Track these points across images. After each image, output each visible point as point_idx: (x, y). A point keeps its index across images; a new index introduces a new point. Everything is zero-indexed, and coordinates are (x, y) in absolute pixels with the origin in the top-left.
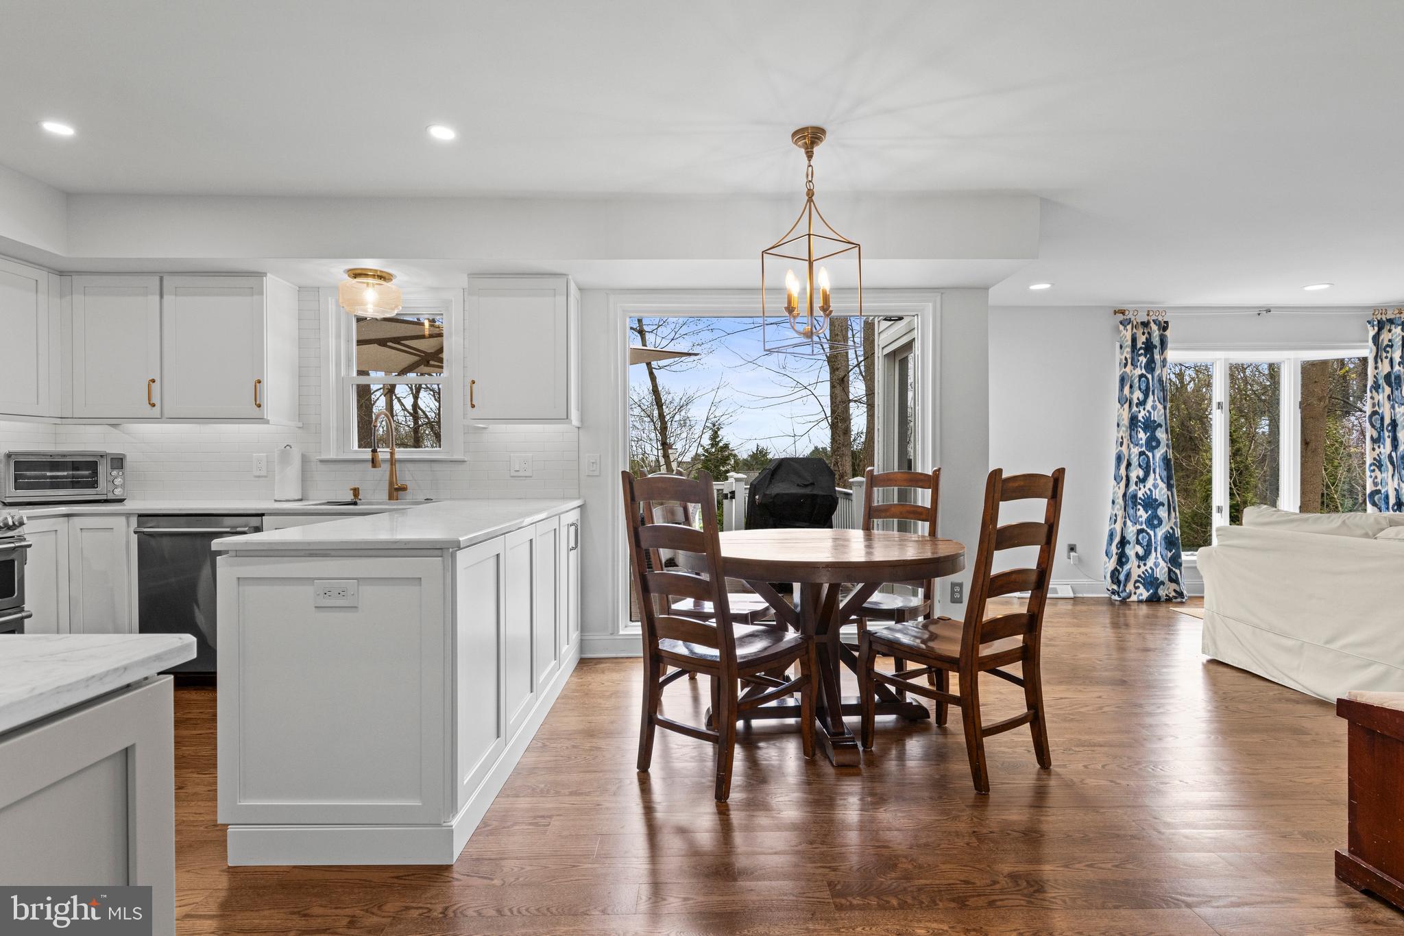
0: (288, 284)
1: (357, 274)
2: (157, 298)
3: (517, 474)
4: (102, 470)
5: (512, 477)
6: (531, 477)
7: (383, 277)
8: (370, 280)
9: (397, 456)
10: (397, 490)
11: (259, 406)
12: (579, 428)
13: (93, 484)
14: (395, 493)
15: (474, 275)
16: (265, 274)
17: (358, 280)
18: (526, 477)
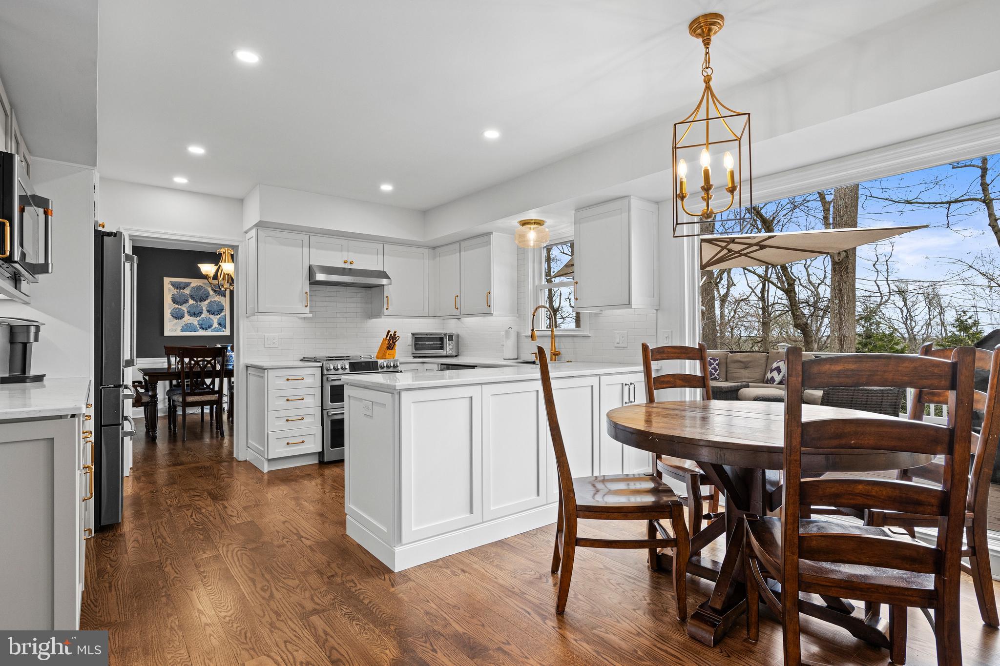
0: (507, 235)
1: (524, 223)
2: (459, 254)
3: (618, 345)
4: (446, 341)
5: (616, 347)
6: (626, 347)
7: (539, 223)
8: (532, 226)
9: (555, 333)
10: (555, 354)
11: (490, 306)
12: (657, 310)
13: (442, 348)
14: (554, 357)
15: (579, 209)
16: (491, 233)
17: (525, 227)
18: (624, 347)
